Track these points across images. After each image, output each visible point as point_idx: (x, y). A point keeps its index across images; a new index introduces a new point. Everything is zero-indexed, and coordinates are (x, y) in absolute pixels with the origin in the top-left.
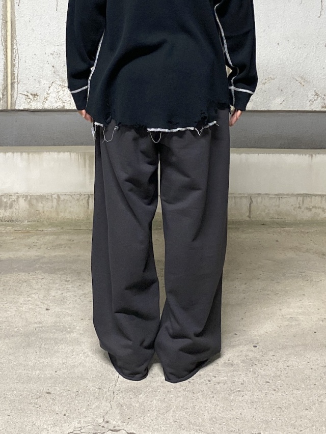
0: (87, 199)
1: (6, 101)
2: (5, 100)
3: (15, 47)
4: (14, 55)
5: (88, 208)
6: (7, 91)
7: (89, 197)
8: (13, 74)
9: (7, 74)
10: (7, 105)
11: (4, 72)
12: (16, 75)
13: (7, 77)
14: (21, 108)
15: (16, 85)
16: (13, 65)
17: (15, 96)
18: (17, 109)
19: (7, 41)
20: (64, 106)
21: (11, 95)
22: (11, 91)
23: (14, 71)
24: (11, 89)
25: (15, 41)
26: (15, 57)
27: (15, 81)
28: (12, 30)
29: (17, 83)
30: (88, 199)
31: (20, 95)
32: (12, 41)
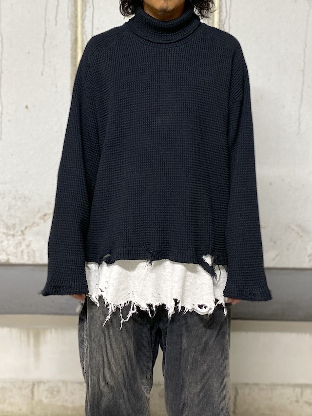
0: (31, 387)
5: (33, 398)
7: (34, 385)
20: (9, 259)
30: (33, 388)
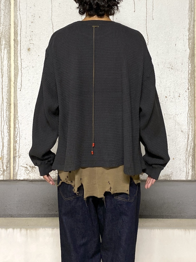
1: (9, 173)
2: (9, 171)
3: (17, 126)
4: (17, 133)
6: (10, 164)
8: (15, 150)
9: (10, 149)
10: (10, 176)
11: (8, 148)
12: (17, 150)
13: (10, 151)
14: (22, 178)
15: (17, 159)
16: (15, 142)
17: (17, 169)
18: (18, 179)
19: (10, 121)
21: (14, 167)
22: (14, 164)
23: (16, 147)
24: (14, 162)
25: (17, 121)
26: (17, 135)
27: (17, 155)
28: (14, 112)
29: (18, 157)
31: (21, 167)
32: (14, 121)
